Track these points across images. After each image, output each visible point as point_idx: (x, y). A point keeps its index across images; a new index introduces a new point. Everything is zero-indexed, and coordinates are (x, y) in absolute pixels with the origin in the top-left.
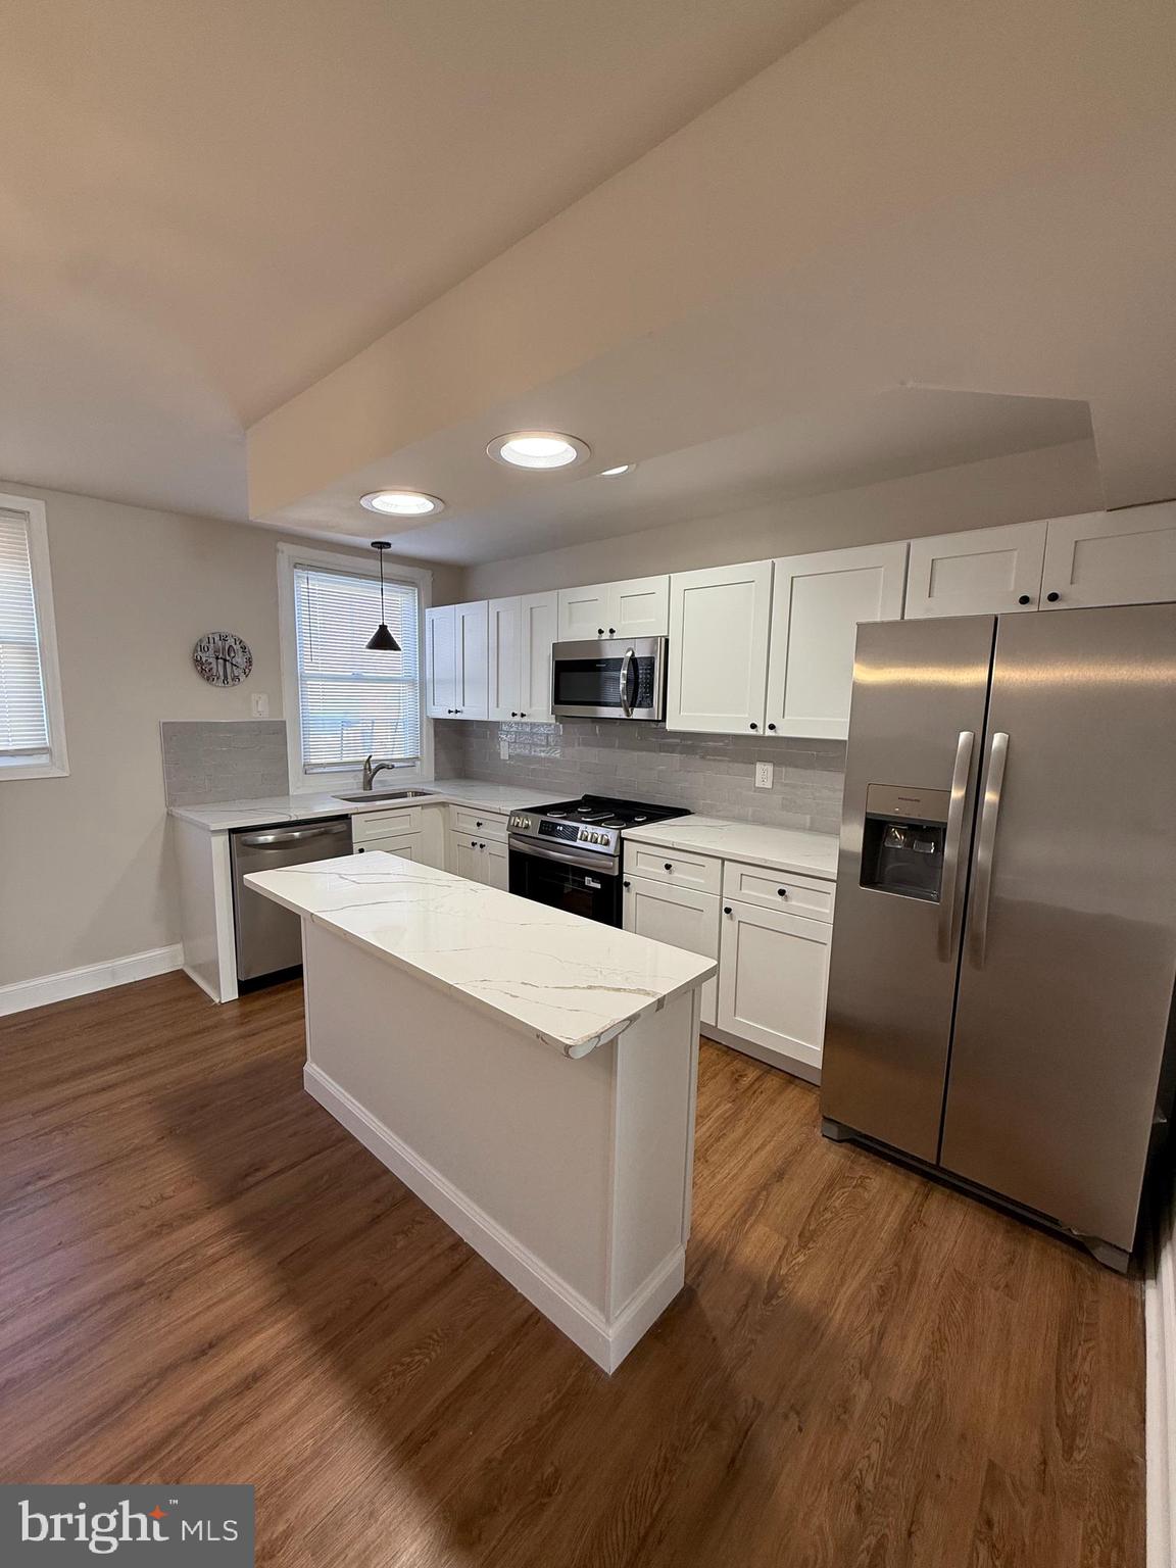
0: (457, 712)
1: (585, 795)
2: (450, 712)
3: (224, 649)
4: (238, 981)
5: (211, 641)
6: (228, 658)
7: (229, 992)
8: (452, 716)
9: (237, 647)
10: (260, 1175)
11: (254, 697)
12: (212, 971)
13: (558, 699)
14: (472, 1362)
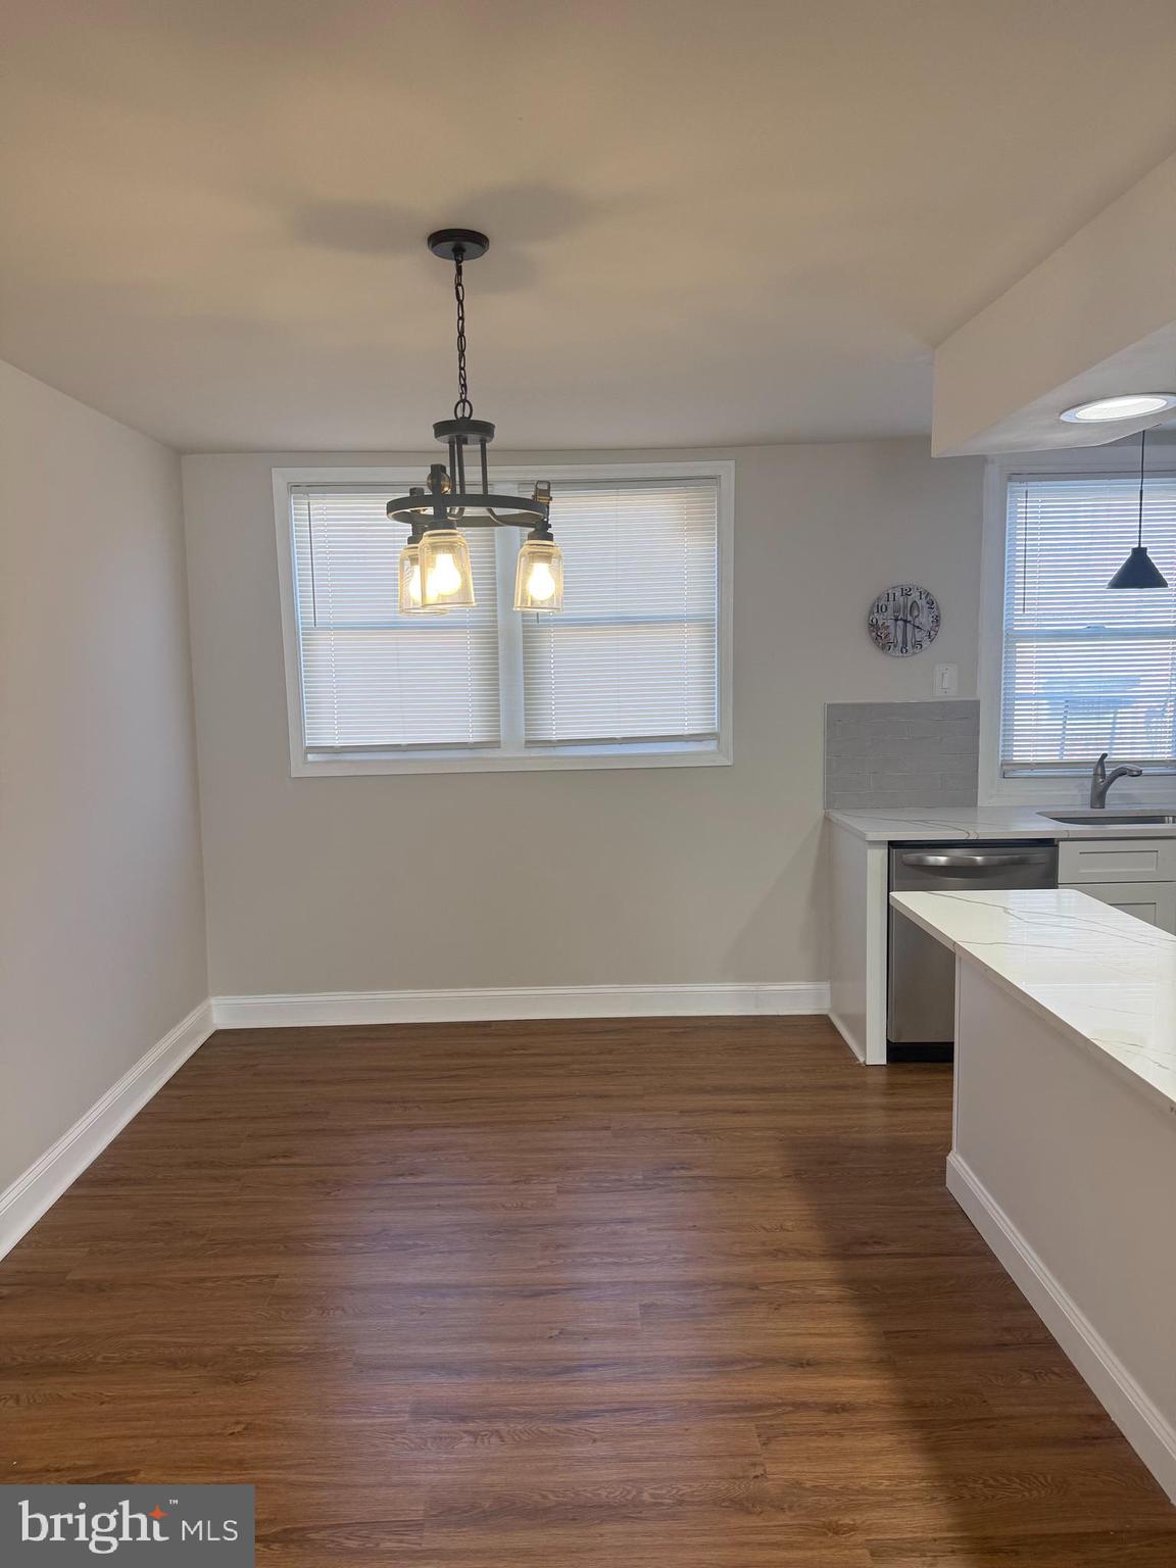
3: (905, 606)
4: (888, 1040)
5: (891, 599)
6: (909, 618)
7: (875, 1053)
9: (922, 603)
11: (939, 669)
12: (858, 1024)
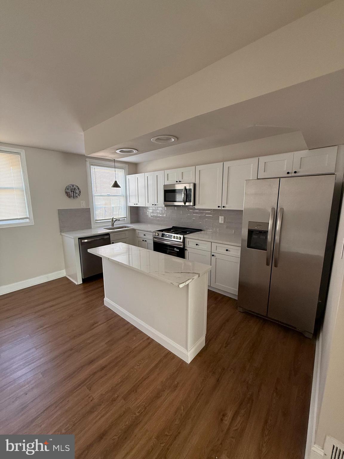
0: (137, 204)
1: (173, 226)
2: (134, 204)
3: (73, 189)
4: (82, 278)
5: (70, 187)
6: (74, 191)
7: (80, 282)
8: (135, 205)
9: (76, 188)
10: (96, 325)
11: (81, 202)
13: (165, 201)
14: (156, 362)
